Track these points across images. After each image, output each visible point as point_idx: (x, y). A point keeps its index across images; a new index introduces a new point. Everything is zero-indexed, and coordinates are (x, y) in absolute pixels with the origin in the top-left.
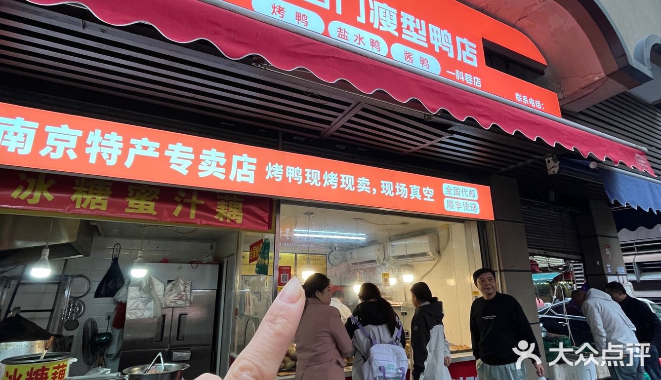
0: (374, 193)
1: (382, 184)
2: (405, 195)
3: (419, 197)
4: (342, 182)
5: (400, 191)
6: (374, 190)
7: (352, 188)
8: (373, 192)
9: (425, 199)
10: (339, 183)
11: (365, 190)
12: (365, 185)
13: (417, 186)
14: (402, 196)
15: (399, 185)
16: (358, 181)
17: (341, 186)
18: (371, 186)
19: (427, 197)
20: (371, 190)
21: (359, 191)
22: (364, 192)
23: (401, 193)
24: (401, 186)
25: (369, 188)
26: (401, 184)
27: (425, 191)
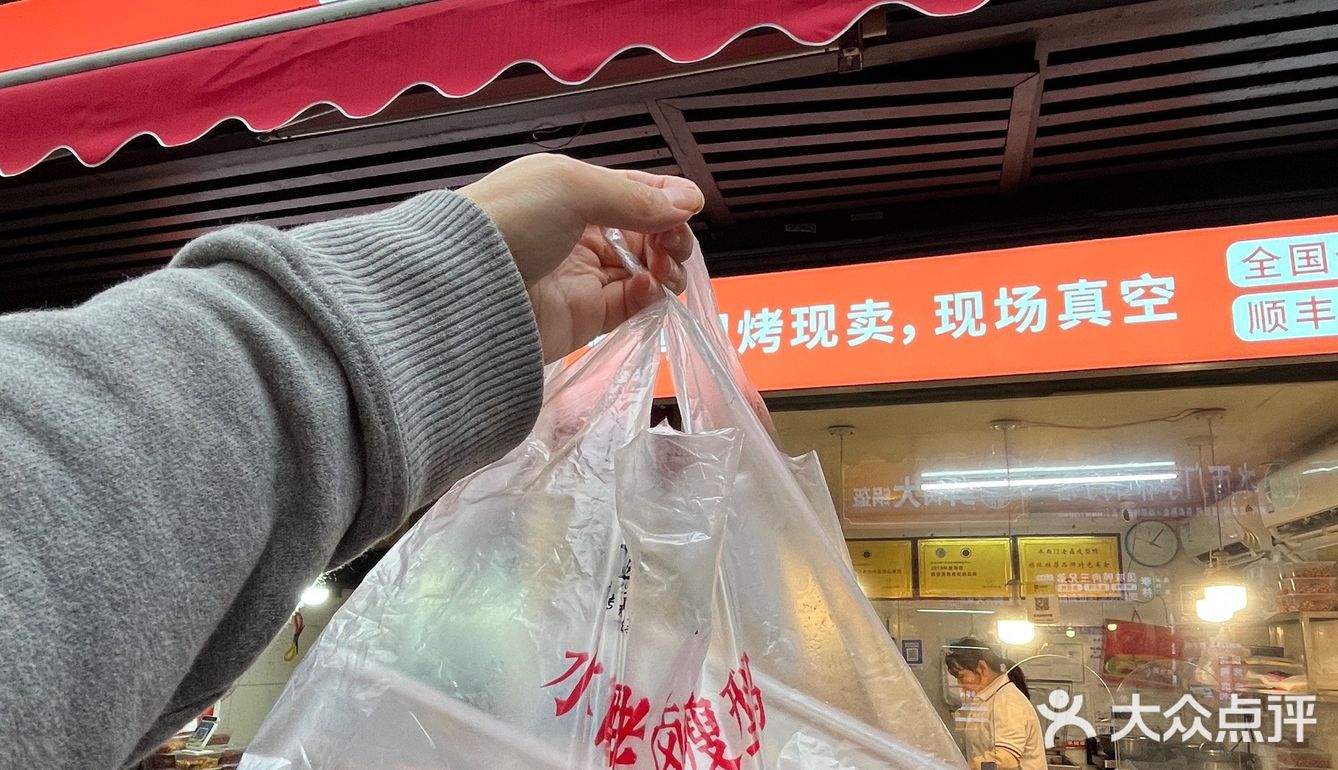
0: (906, 341)
1: (938, 306)
2: (1034, 322)
3: (1101, 317)
4: (795, 330)
5: (1013, 311)
6: (910, 331)
7: (830, 339)
8: (905, 336)
9: (1128, 320)
10: (788, 333)
11: (875, 337)
12: (873, 321)
13: (1090, 280)
14: (1021, 329)
15: (1010, 294)
16: (850, 316)
17: (794, 342)
18: (898, 322)
19: (1140, 311)
20: (899, 334)
21: (852, 343)
22: (871, 342)
23: (1017, 318)
24: (1016, 298)
25: (890, 328)
26: (1015, 291)
27: (1132, 290)
